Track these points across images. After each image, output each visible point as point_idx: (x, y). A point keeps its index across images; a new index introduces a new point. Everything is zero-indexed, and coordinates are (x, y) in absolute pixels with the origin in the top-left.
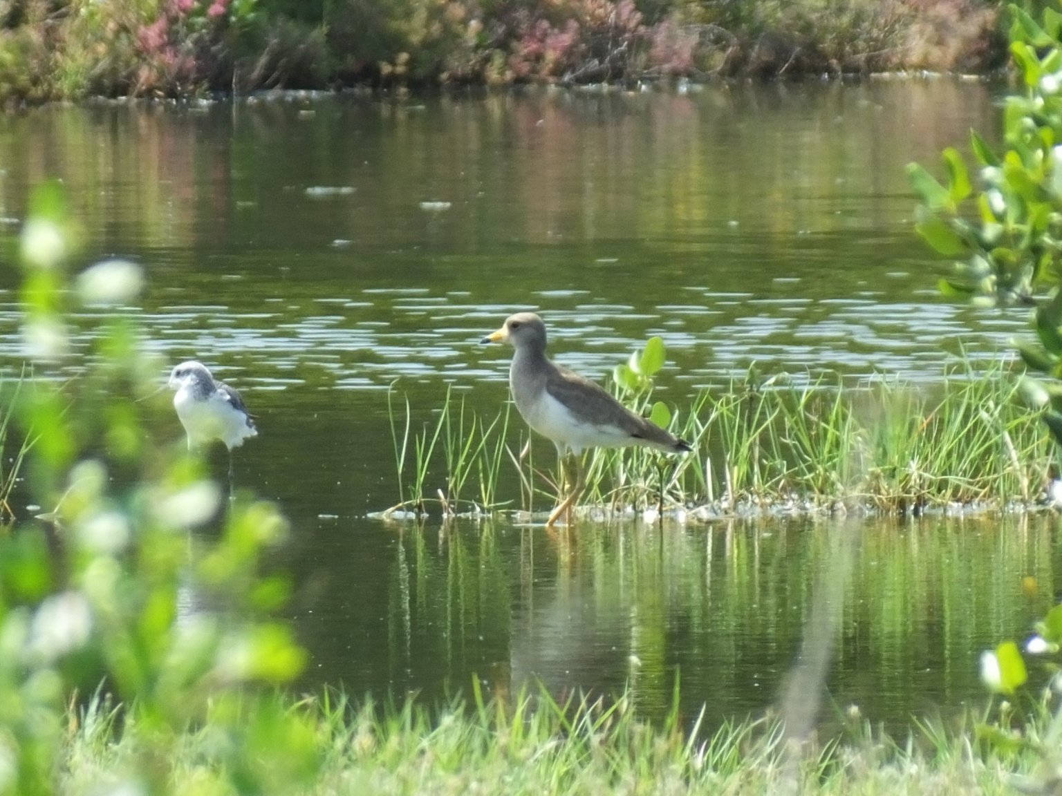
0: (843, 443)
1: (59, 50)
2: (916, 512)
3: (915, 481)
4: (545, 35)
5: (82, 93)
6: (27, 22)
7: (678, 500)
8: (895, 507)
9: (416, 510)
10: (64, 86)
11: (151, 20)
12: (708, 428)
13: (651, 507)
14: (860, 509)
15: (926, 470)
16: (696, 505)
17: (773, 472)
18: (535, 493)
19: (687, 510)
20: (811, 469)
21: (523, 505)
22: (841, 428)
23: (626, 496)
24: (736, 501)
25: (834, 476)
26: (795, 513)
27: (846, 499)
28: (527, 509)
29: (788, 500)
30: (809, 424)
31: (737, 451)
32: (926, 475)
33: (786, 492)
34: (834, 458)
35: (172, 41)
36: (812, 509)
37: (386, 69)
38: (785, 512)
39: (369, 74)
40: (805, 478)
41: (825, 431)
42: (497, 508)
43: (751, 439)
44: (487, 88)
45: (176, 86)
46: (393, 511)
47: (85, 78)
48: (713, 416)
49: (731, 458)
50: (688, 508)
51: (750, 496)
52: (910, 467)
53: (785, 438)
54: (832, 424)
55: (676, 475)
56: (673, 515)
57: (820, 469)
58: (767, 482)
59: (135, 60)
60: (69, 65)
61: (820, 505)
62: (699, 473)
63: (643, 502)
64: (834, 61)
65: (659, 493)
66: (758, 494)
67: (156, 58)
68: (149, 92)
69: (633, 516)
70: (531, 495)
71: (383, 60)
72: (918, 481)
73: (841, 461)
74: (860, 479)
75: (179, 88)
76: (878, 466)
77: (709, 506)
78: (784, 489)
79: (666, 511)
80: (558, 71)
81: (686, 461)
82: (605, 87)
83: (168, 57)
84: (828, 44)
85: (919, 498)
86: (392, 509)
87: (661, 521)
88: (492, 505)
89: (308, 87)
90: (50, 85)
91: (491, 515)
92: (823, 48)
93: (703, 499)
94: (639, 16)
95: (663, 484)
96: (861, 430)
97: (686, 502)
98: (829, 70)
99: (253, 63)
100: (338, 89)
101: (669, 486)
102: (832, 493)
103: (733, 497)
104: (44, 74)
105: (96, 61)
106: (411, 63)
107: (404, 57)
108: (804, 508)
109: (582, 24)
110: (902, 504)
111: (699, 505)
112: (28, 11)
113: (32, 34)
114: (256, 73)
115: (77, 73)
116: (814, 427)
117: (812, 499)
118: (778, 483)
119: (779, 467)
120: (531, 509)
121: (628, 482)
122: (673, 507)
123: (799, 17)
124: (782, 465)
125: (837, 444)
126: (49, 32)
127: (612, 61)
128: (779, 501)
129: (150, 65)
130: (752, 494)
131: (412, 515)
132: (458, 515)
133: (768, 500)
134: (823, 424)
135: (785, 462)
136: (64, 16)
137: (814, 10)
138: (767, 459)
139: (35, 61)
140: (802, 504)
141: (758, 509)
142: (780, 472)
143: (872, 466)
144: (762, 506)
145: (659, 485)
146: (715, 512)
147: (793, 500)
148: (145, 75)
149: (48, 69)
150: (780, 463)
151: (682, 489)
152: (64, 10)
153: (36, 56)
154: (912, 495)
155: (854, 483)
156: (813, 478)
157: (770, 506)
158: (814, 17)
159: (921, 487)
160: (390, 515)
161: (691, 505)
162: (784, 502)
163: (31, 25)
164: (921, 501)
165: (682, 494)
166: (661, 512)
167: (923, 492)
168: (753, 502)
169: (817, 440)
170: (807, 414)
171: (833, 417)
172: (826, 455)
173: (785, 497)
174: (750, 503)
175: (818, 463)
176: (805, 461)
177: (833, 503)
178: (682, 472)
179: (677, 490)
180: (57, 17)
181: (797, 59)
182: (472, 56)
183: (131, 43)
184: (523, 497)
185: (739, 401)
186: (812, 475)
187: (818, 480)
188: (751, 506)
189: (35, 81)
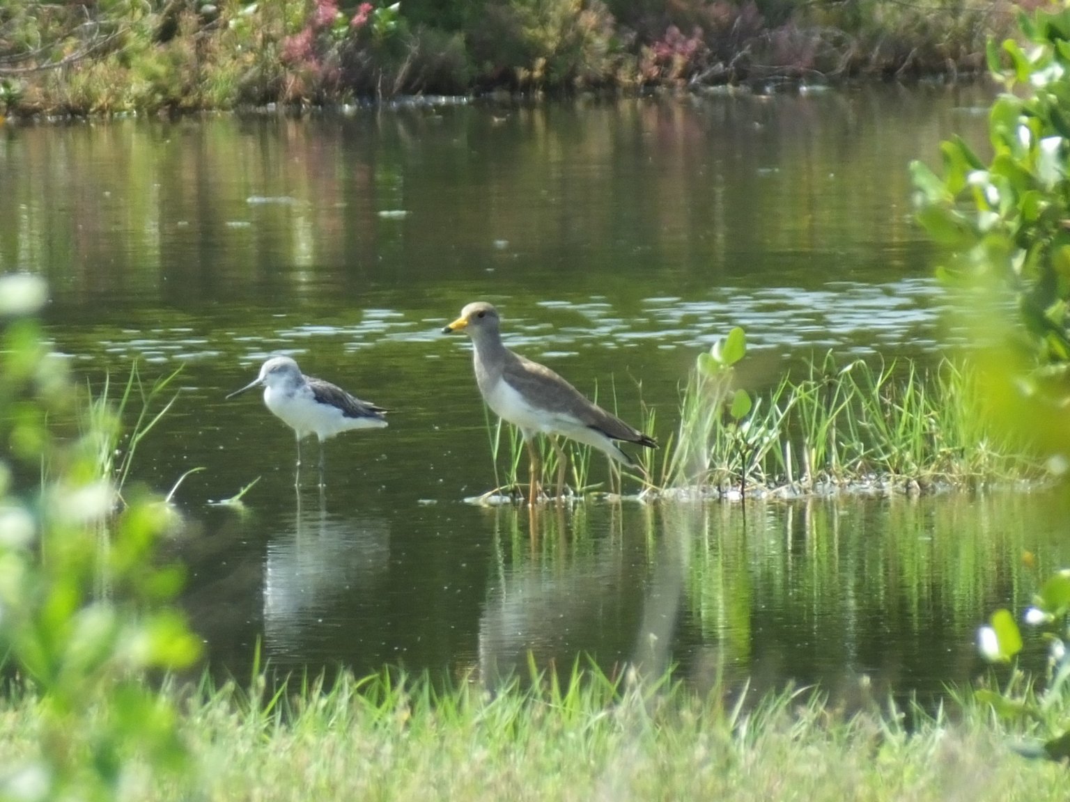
0: (916, 425)
1: (210, 61)
2: (985, 489)
3: (985, 459)
4: (674, 40)
5: (232, 101)
6: (179, 34)
7: (760, 480)
8: (965, 485)
9: (511, 494)
10: (213, 94)
11: (298, 29)
12: (787, 414)
13: (734, 489)
14: (933, 487)
15: (993, 450)
16: (777, 485)
17: (852, 454)
18: (623, 477)
19: (768, 490)
20: (886, 450)
21: (613, 488)
22: (914, 410)
23: (711, 479)
24: (815, 481)
25: (908, 456)
26: (871, 490)
27: (920, 478)
28: (616, 492)
29: (866, 480)
30: (884, 408)
31: (816, 433)
32: (996, 455)
33: (863, 473)
34: (909, 438)
35: (317, 49)
36: (888, 488)
37: (522, 74)
38: (862, 490)
39: (506, 79)
40: (881, 459)
41: (900, 414)
42: (589, 491)
43: (829, 422)
44: (620, 91)
45: (322, 93)
46: (490, 496)
47: (235, 86)
48: (792, 402)
49: (809, 441)
50: (769, 488)
51: (828, 476)
52: (980, 447)
53: (862, 421)
54: (906, 407)
55: (758, 459)
56: (754, 495)
57: (895, 450)
58: (845, 462)
59: (282, 68)
60: (220, 74)
61: (895, 483)
62: (779, 456)
63: (727, 484)
64: (950, 60)
65: (741, 476)
66: (837, 475)
67: (303, 66)
68: (297, 100)
69: (718, 497)
70: (619, 478)
71: (522, 65)
72: (987, 460)
73: (915, 443)
74: (933, 459)
75: (325, 94)
76: (949, 446)
77: (789, 486)
78: (861, 469)
79: (748, 491)
80: (686, 74)
81: (767, 445)
82: (730, 88)
83: (313, 65)
84: (944, 43)
85: (988, 475)
86: (490, 493)
87: (743, 501)
88: (584, 488)
89: (449, 93)
90: (200, 95)
91: (583, 498)
92: (940, 47)
93: (783, 480)
94: (762, 19)
95: (746, 467)
96: (933, 413)
97: (768, 482)
98: (945, 70)
99: (396, 71)
100: (477, 95)
101: (752, 469)
102: (906, 473)
103: (812, 479)
104: (194, 83)
105: (246, 69)
106: (547, 69)
107: (541, 62)
108: (880, 487)
109: (707, 30)
110: (972, 482)
111: (781, 485)
112: (180, 24)
113: (184, 46)
114: (399, 80)
115: (227, 82)
116: (889, 410)
117: (888, 478)
118: (855, 464)
119: (857, 448)
120: (620, 492)
121: (712, 466)
122: (754, 487)
123: (917, 17)
124: (860, 447)
125: (911, 425)
126: (201, 43)
127: (736, 64)
128: (857, 481)
129: (297, 74)
130: (831, 475)
131: (507, 499)
132: (552, 499)
133: (847, 481)
134: (897, 407)
135: (862, 444)
136: (213, 28)
137: (930, 11)
138: (843, 442)
139: (187, 72)
140: (878, 483)
141: (837, 489)
142: (858, 453)
143: (944, 447)
144: (840, 486)
145: (741, 468)
146: (795, 492)
147: (871, 479)
148: (292, 82)
149: (199, 79)
150: (857, 445)
151: (763, 470)
152: (214, 22)
153: (187, 67)
154: (982, 474)
155: (927, 463)
156: (888, 459)
157: (849, 485)
158: (930, 17)
159: (990, 465)
160: (486, 500)
161: (772, 485)
162: (862, 482)
163: (184, 37)
164: (990, 479)
165: (763, 475)
166: (743, 493)
167: (991, 470)
168: (832, 482)
169: (892, 423)
170: (883, 398)
171: (906, 400)
172: (901, 437)
173: (863, 477)
174: (829, 483)
175: (894, 444)
176: (880, 442)
177: (908, 481)
178: (763, 456)
179: (760, 472)
180: (207, 29)
181: (915, 60)
182: (604, 61)
183: (277, 53)
184: (612, 480)
185: (817, 388)
186: (888, 456)
187: (894, 461)
188: (831, 486)
189: (186, 92)
